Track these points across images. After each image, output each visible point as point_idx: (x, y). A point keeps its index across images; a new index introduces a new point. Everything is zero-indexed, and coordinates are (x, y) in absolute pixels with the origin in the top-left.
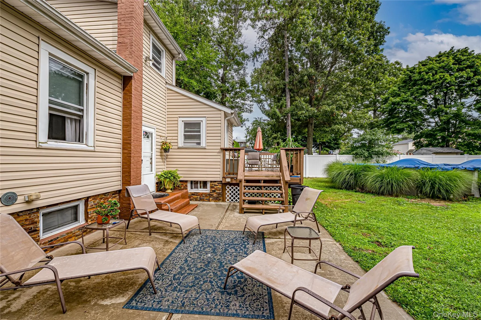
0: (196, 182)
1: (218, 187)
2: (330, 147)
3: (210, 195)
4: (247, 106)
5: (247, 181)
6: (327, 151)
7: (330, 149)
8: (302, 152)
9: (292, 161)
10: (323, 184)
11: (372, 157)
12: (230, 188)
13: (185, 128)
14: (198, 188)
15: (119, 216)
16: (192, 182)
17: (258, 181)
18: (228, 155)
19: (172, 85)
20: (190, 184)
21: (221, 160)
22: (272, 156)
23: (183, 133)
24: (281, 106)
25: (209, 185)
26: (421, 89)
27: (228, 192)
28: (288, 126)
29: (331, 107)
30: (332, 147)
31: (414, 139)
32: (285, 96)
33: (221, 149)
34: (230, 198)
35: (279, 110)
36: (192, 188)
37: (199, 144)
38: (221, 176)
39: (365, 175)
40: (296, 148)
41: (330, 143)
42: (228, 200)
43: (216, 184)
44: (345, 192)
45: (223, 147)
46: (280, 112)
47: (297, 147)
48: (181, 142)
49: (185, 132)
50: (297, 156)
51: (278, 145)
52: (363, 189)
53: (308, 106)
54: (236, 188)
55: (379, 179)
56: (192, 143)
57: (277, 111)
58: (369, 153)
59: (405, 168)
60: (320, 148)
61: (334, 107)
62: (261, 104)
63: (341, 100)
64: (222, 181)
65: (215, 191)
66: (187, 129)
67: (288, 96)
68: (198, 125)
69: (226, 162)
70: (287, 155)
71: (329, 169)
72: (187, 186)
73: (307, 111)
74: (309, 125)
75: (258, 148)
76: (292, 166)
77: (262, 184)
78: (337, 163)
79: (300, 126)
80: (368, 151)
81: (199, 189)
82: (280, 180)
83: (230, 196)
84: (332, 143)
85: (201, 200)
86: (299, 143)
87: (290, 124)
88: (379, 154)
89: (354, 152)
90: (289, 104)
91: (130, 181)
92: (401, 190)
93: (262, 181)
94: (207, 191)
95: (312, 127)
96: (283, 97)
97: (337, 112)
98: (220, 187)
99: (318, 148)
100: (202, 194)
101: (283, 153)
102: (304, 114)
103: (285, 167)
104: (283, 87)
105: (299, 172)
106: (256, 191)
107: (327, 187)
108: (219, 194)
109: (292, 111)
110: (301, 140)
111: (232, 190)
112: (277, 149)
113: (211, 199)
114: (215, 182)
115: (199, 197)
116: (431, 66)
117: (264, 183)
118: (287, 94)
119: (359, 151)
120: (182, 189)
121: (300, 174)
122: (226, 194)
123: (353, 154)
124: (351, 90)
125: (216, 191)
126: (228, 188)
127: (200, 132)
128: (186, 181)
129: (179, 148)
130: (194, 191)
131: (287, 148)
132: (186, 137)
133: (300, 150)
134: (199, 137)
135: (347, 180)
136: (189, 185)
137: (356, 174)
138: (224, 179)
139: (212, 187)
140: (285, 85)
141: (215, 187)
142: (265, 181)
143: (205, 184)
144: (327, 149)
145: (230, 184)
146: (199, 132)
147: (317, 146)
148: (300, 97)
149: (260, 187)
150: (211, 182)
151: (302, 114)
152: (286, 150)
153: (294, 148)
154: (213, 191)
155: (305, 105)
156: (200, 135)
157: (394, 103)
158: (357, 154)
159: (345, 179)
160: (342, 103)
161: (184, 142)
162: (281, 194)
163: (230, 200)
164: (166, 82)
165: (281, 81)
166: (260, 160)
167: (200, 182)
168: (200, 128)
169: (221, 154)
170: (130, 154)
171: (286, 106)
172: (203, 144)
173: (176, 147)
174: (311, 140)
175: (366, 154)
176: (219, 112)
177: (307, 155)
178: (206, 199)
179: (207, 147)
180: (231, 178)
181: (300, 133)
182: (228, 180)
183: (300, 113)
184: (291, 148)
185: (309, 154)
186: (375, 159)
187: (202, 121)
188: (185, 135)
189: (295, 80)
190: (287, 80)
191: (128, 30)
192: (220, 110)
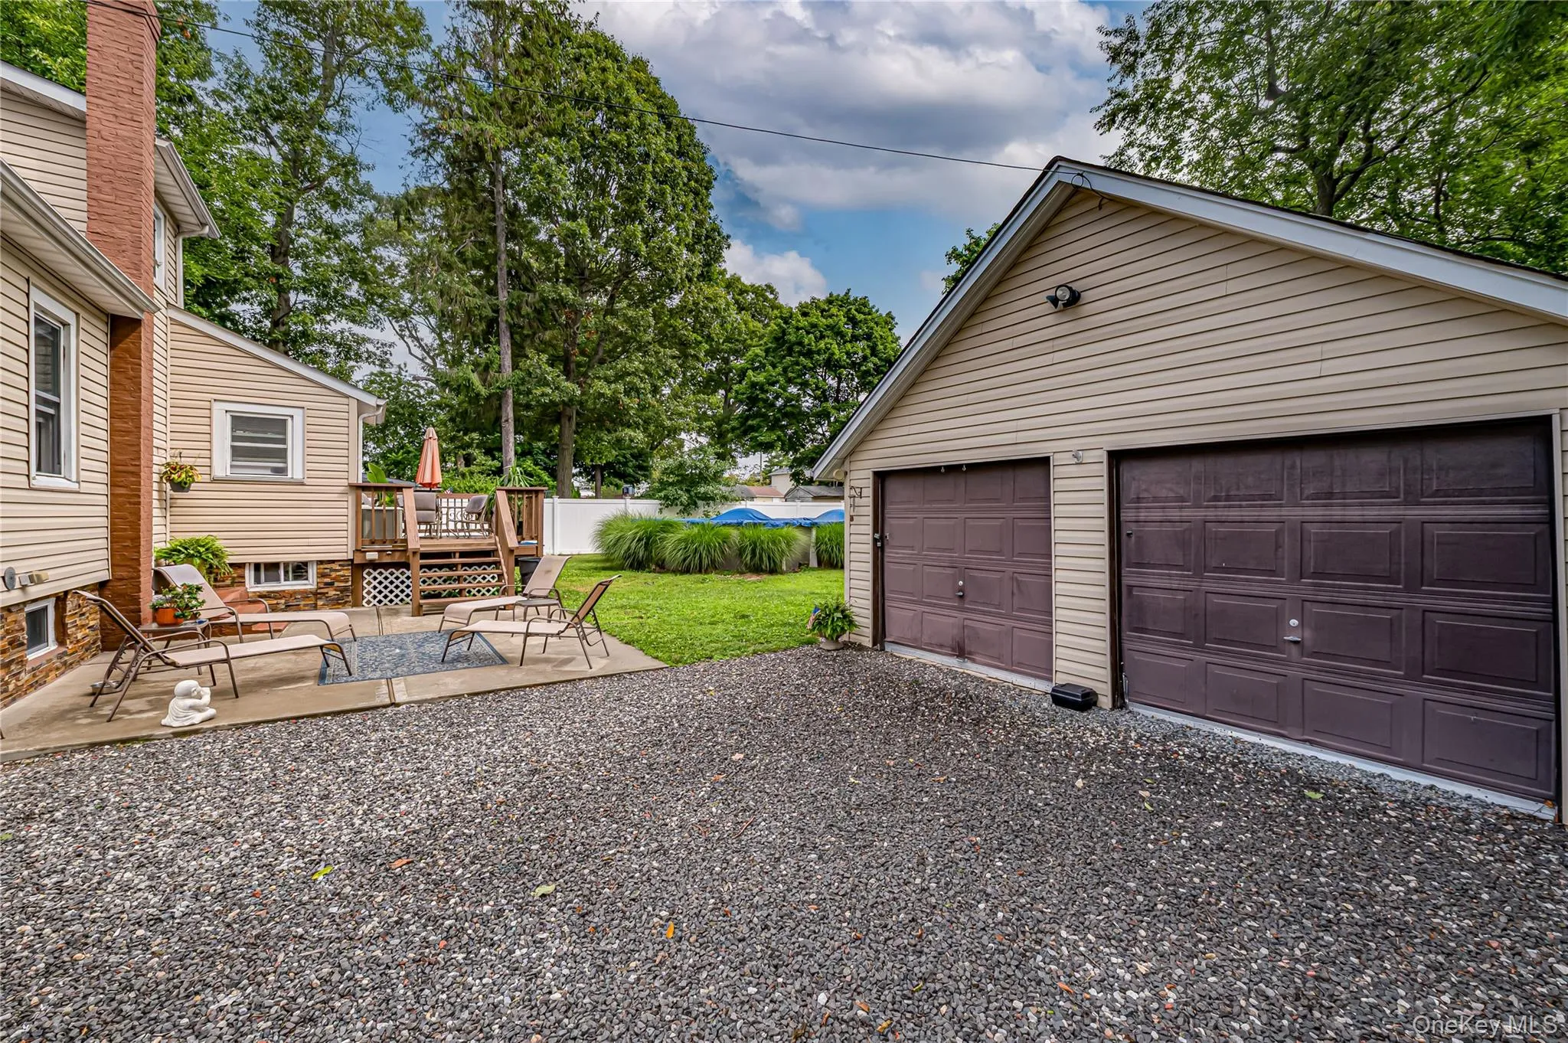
0: (273, 567)
1: (341, 573)
2: (623, 476)
3: (316, 594)
4: (371, 348)
5: (424, 556)
6: (617, 485)
7: (626, 482)
8: (540, 496)
9: (519, 513)
10: (591, 564)
11: (695, 504)
12: (375, 574)
13: (233, 429)
14: (278, 580)
15: (102, 642)
16: (257, 567)
17: (447, 555)
18: (368, 501)
19: (177, 309)
20: (253, 572)
21: (351, 512)
22: (465, 501)
23: (228, 442)
24: (487, 368)
25: (312, 572)
26: (797, 363)
27: (369, 583)
28: (507, 421)
29: (613, 386)
30: (630, 475)
31: (791, 467)
32: (498, 342)
33: (351, 486)
34: (375, 597)
35: (480, 374)
36: (257, 581)
37: (282, 471)
38: (351, 548)
39: (663, 539)
40: (529, 488)
41: (625, 464)
42: (369, 602)
43: (336, 566)
44: (627, 573)
45: (353, 481)
46: (484, 381)
47: (531, 486)
48: (222, 464)
49: (234, 438)
50: (531, 503)
51: (468, 464)
52: (662, 567)
53: (558, 376)
54: (403, 573)
55: (683, 545)
56: (260, 470)
57: (475, 378)
58: (690, 497)
59: (724, 525)
60: (599, 477)
61: (621, 387)
62: (403, 323)
63: (634, 374)
64: (352, 560)
65: (332, 584)
66: (240, 433)
67: (506, 341)
68: (279, 425)
69: (362, 516)
70: (510, 499)
71: (604, 531)
72: (243, 577)
73: (557, 388)
74: (564, 420)
75: (427, 480)
76: (521, 524)
77: (457, 560)
78: (625, 517)
79: (540, 421)
80: (688, 491)
81: (283, 582)
82: (497, 550)
83: (374, 592)
84: (630, 464)
85: (288, 608)
86: (536, 464)
87: (511, 415)
88: (708, 498)
89: (662, 494)
90: (508, 362)
91: (138, 560)
92: (713, 561)
93: (457, 555)
94: (310, 583)
95: (570, 427)
96: (491, 343)
97: (626, 400)
98: (348, 573)
99: (593, 479)
100: (295, 592)
101: (502, 497)
102: (547, 395)
103: (508, 524)
104: (491, 314)
105: (534, 535)
106: (445, 573)
107: (596, 569)
108: (344, 590)
109: (517, 385)
110: (544, 452)
111: (380, 578)
112: (463, 475)
113: (320, 603)
114: (333, 562)
115: (283, 601)
116: (814, 320)
117: (460, 557)
118: (502, 335)
119: (671, 491)
120: (228, 586)
121: (537, 538)
122: (363, 588)
123: (660, 498)
124: (657, 353)
125: (336, 584)
126: (369, 574)
127: (285, 443)
128: (241, 566)
129: (215, 481)
130: (265, 587)
131: (510, 486)
132: (236, 453)
133: (537, 492)
134: (282, 454)
135: (632, 551)
136: (249, 575)
137: (648, 539)
138: (358, 554)
139: (322, 575)
140: (496, 311)
141: (334, 575)
142: (463, 554)
143: (299, 570)
144: (617, 481)
145: (374, 565)
146: (284, 441)
147: (588, 472)
148: (539, 351)
149: (451, 567)
150: (321, 562)
151: (543, 395)
152: (509, 492)
153: (524, 487)
154: (326, 584)
155: (552, 373)
156: (285, 450)
157: (753, 385)
158: (666, 498)
159: (629, 548)
160: (636, 380)
161: (232, 466)
162: (501, 576)
163: (375, 602)
164: (168, 303)
165: (488, 297)
166: (437, 511)
167: (286, 565)
168: (285, 433)
169: (351, 498)
170: (139, 496)
171: (500, 366)
172: (295, 470)
173: (207, 478)
174: (567, 457)
175: (685, 498)
176: (345, 401)
177: (556, 499)
178: (305, 605)
179: (307, 481)
180: (379, 551)
181: (537, 435)
182: (372, 556)
183: (538, 392)
184: (518, 487)
185: (562, 496)
186: (701, 510)
187: (292, 417)
188: (233, 447)
189: (524, 305)
190: (503, 297)
191: (127, 209)
192: (348, 397)
